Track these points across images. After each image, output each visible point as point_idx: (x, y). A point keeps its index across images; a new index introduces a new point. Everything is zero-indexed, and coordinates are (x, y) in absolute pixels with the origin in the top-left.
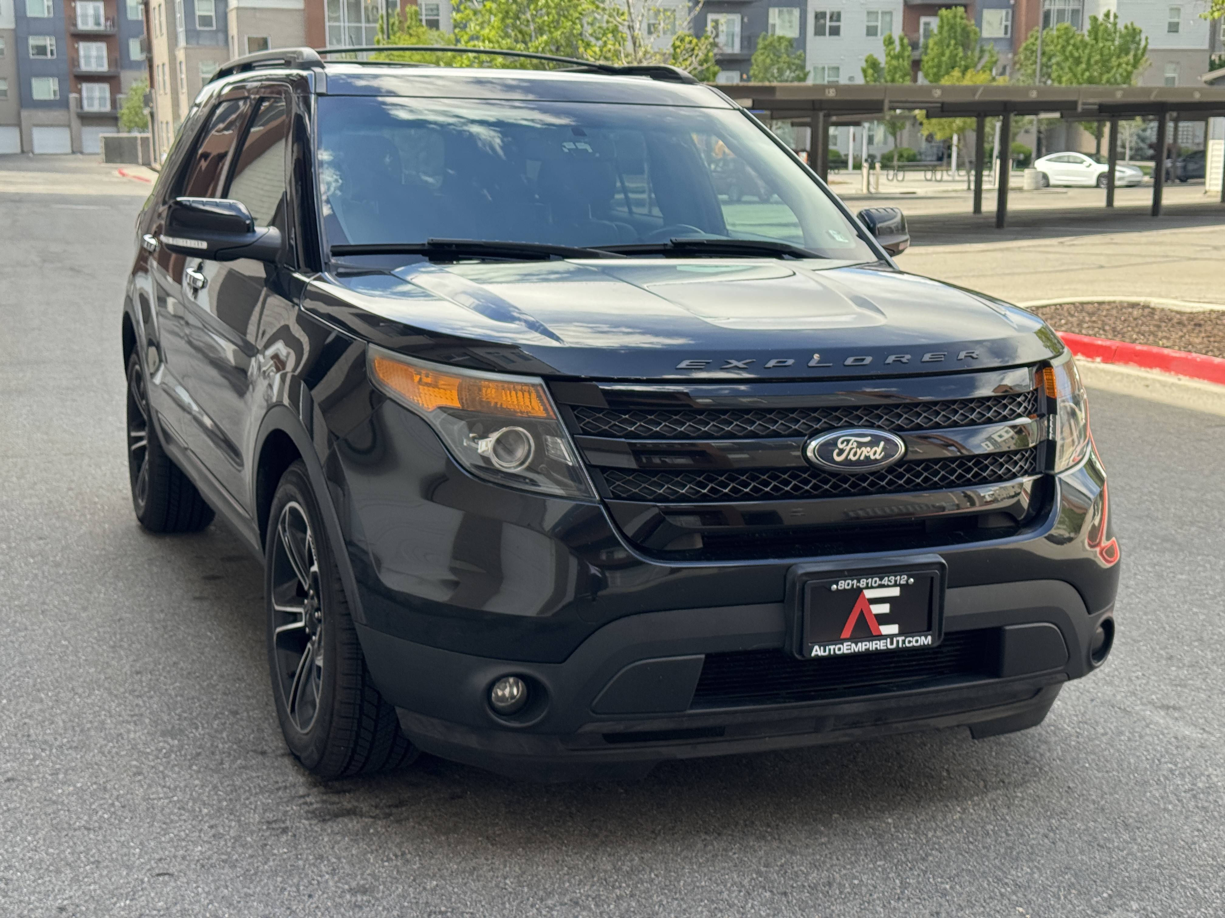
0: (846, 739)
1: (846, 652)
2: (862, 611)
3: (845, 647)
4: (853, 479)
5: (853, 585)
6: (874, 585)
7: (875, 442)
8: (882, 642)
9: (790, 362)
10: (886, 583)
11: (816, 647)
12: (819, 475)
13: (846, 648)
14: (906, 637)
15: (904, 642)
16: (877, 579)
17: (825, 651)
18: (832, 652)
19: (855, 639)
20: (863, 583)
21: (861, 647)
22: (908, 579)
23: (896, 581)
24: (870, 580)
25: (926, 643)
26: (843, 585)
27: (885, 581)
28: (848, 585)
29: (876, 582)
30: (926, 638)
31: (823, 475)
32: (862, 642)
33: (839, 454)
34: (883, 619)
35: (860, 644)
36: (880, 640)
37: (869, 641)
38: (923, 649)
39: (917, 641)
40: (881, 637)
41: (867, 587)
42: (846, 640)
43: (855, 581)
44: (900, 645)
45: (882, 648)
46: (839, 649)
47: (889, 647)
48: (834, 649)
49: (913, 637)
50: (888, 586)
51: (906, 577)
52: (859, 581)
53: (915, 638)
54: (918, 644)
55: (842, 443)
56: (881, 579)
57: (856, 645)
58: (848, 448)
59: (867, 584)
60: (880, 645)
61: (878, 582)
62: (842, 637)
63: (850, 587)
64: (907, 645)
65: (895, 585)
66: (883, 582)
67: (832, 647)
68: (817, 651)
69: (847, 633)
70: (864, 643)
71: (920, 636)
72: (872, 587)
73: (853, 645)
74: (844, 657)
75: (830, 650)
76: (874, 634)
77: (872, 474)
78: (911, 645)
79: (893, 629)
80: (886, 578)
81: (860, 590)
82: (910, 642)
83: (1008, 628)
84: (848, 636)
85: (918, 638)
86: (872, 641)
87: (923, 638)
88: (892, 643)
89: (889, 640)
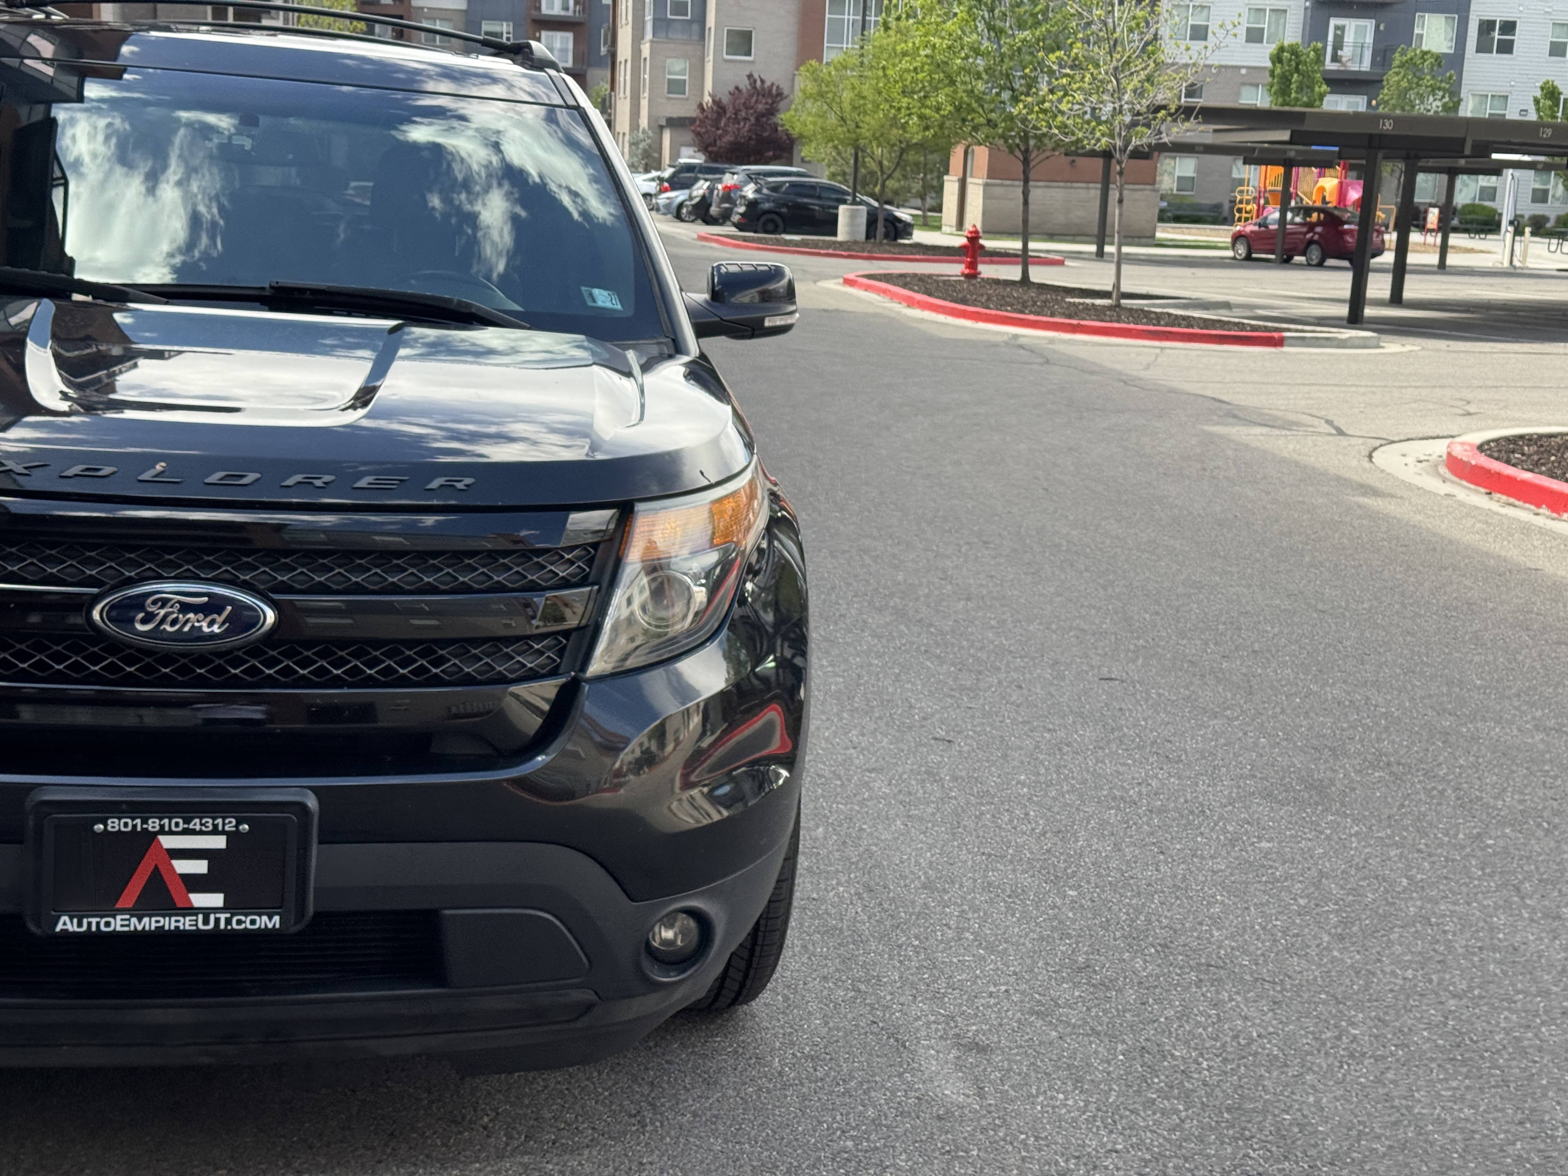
0: (205, 1060)
1: (119, 928)
2: (156, 866)
3: (119, 922)
4: (183, 661)
5: (135, 826)
6: (174, 828)
7: (213, 606)
8: (188, 919)
9: (107, 470)
10: (198, 828)
11: (65, 918)
12: (123, 650)
13: (118, 924)
14: (233, 915)
15: (228, 921)
16: (180, 821)
17: (80, 925)
18: (94, 928)
19: (139, 911)
20: (153, 824)
21: (149, 923)
22: (238, 823)
23: (215, 826)
24: (166, 821)
25: (270, 926)
26: (115, 825)
27: (196, 824)
28: (126, 825)
29: (177, 824)
30: (270, 919)
31: (128, 651)
32: (150, 916)
33: (144, 621)
34: (195, 883)
35: (146, 920)
36: (184, 916)
37: (164, 916)
38: (264, 934)
39: (253, 922)
40: (191, 911)
41: (162, 831)
42: (123, 911)
43: (138, 821)
44: (222, 926)
45: (187, 928)
46: (108, 924)
47: (201, 926)
48: (93, 923)
49: (246, 915)
50: (201, 833)
51: (234, 821)
52: (145, 821)
53: (249, 918)
54: (257, 926)
55: (154, 603)
56: (187, 821)
57: (140, 921)
58: (162, 612)
59: (162, 826)
60: (186, 923)
61: (182, 826)
62: (117, 906)
63: (130, 828)
64: (235, 926)
65: (215, 832)
66: (191, 826)
67: (94, 921)
68: (66, 924)
69: (129, 897)
70: (153, 919)
71: (260, 915)
72: (171, 833)
73: (134, 920)
74: (115, 935)
75: (89, 924)
76: (179, 905)
77: (220, 654)
78: (243, 926)
79: (216, 900)
80: (197, 821)
81: (151, 837)
82: (239, 922)
83: (447, 912)
84: (131, 906)
85: (257, 918)
86: (170, 916)
87: (265, 918)
88: (206, 922)
89: (200, 917)
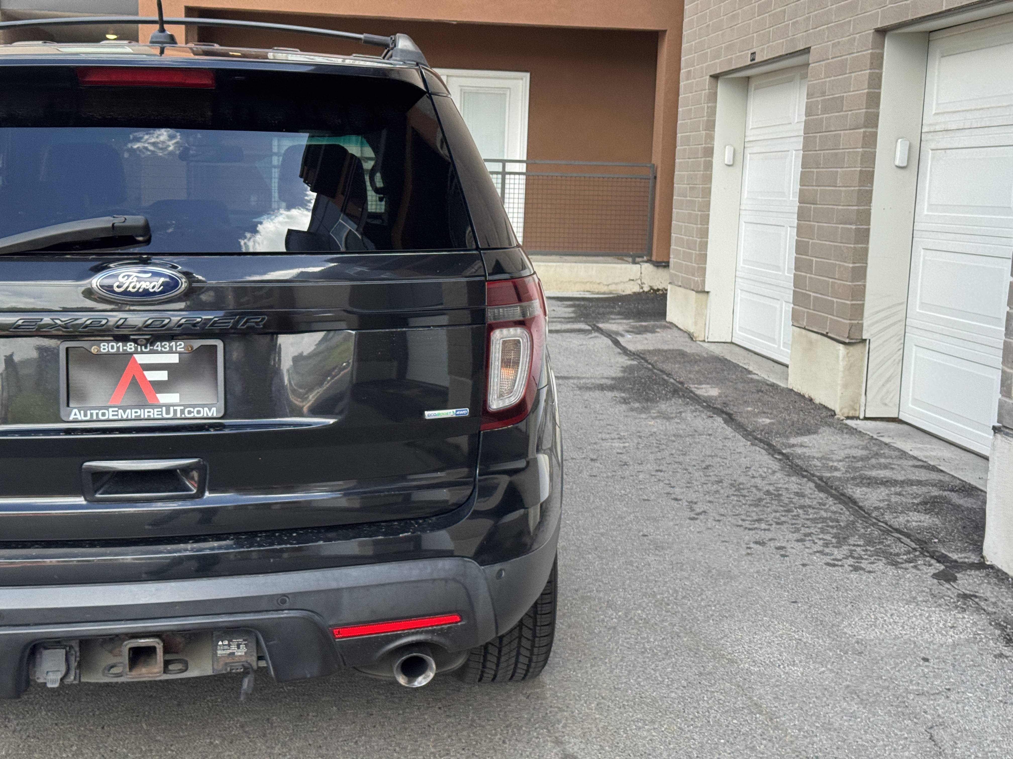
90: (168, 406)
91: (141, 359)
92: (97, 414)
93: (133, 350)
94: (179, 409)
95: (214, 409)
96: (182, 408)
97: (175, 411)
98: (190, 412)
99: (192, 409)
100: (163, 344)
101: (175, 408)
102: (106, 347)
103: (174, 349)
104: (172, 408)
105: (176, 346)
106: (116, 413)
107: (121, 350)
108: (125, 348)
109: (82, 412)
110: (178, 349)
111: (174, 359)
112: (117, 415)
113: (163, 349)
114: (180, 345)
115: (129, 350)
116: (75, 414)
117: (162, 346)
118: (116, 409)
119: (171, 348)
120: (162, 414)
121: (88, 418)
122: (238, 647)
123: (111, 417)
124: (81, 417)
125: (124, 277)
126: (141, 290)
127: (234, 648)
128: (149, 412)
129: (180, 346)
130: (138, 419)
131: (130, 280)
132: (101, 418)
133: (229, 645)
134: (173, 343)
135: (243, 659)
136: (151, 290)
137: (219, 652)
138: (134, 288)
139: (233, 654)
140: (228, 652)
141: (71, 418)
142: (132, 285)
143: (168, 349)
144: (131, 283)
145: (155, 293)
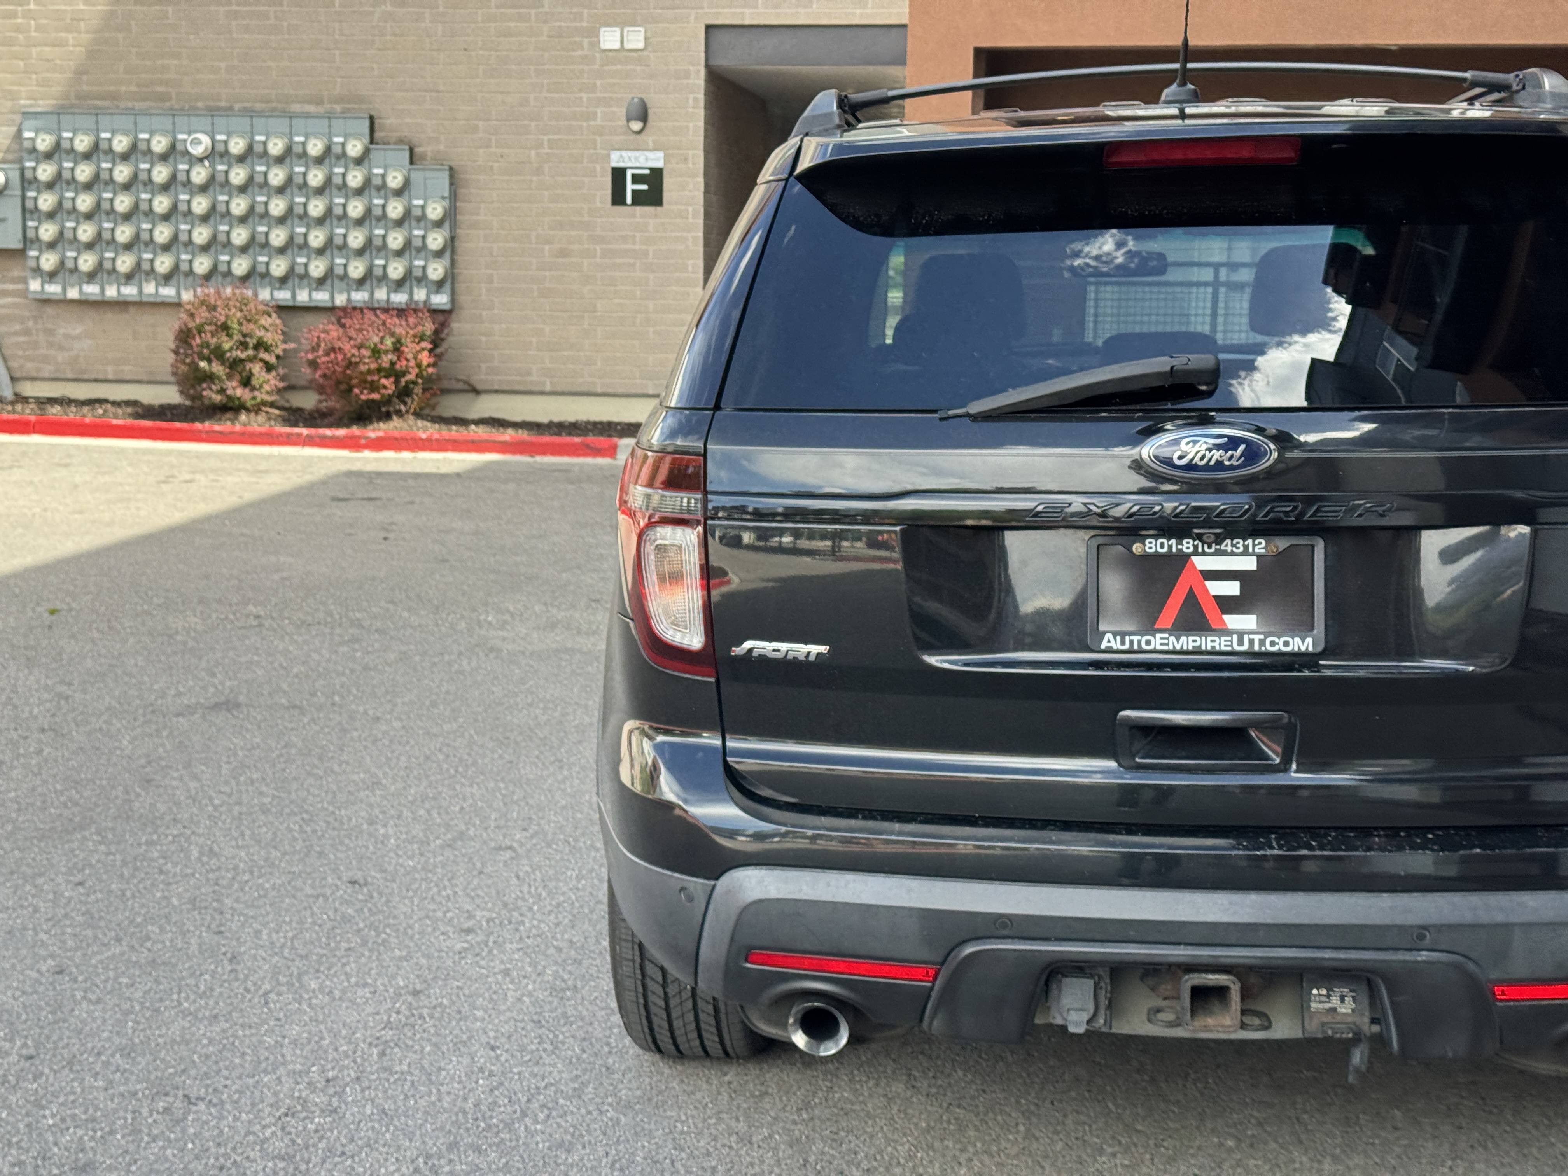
90: (1241, 634)
91: (1202, 563)
92: (1139, 642)
93: (1191, 550)
94: (1257, 638)
95: (1309, 640)
96: (1262, 637)
97: (1251, 641)
98: (1273, 644)
99: (1276, 639)
100: (1235, 542)
101: (1252, 636)
102: (1153, 545)
103: (1251, 550)
104: (1246, 637)
105: (1254, 546)
106: (1166, 641)
107: (1174, 550)
108: (1180, 547)
109: (1118, 638)
110: (1257, 550)
111: (1249, 564)
112: (1168, 644)
113: (1235, 549)
114: (1260, 543)
115: (1185, 550)
116: (1109, 641)
117: (1233, 545)
118: (1166, 635)
119: (1246, 547)
120: (1231, 646)
121: (1126, 647)
122: (1342, 1001)
123: (1159, 647)
124: (1116, 645)
125: (1188, 443)
126: (1212, 463)
127: (1335, 1001)
128: (1213, 641)
129: (1260, 545)
130: (1197, 652)
131: (1197, 448)
132: (1145, 647)
133: (1328, 996)
134: (1249, 542)
135: (1350, 1019)
136: (1227, 463)
137: (1313, 1005)
138: (1202, 458)
139: (1334, 1010)
140: (1327, 1006)
141: (1103, 647)
142: (1199, 455)
143: (1241, 549)
144: (1198, 452)
145: (1231, 468)
